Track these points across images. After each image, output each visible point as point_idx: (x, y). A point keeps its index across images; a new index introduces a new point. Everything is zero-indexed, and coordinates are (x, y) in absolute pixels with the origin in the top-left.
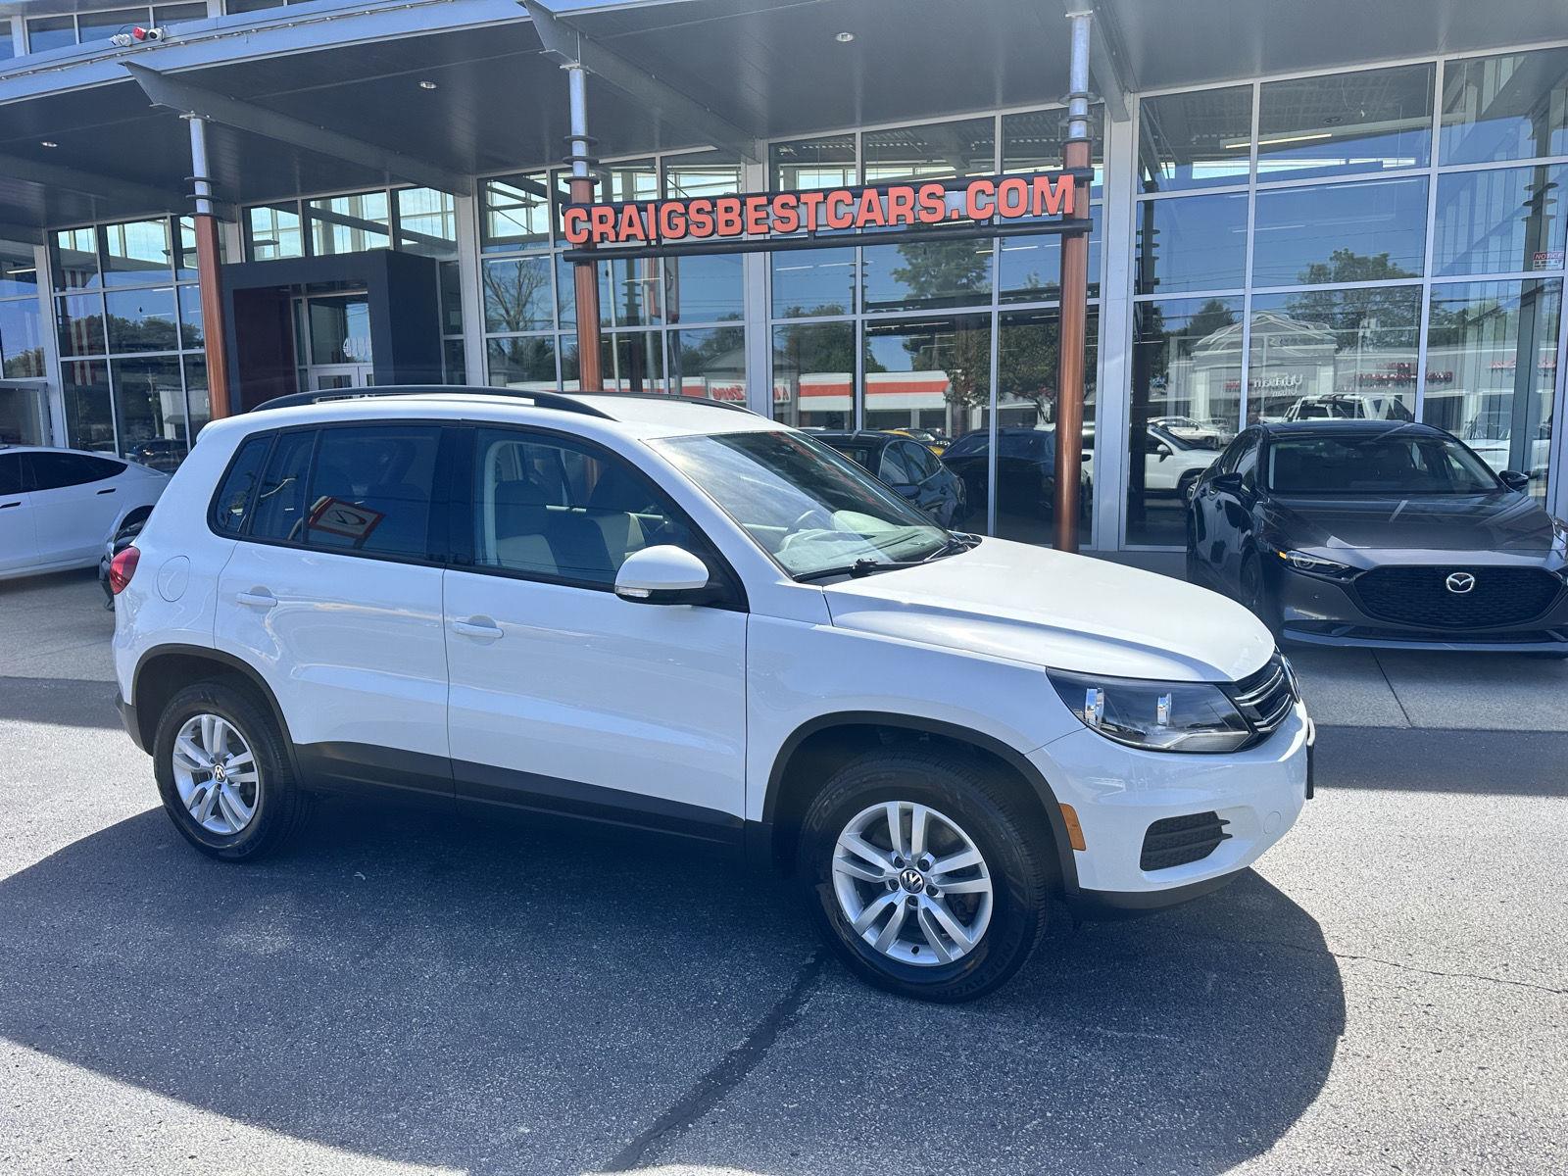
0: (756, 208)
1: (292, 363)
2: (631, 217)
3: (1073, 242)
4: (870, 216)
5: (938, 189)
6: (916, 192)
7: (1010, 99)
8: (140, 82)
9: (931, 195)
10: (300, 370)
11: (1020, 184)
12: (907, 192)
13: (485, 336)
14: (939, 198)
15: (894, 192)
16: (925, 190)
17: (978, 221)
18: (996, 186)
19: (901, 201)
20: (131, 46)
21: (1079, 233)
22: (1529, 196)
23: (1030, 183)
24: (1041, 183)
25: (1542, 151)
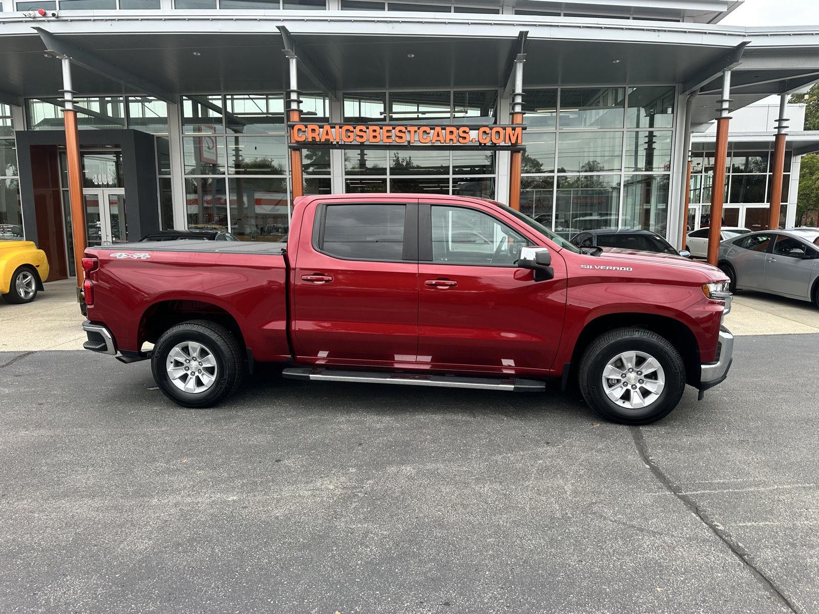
0: (388, 131)
1: (58, 186)
2: (327, 131)
3: (515, 154)
4: (438, 138)
5: (467, 129)
6: (458, 129)
7: (457, 84)
8: (42, 38)
9: (464, 132)
10: (63, 191)
11: (500, 130)
12: (454, 129)
13: (184, 176)
14: (468, 133)
15: (449, 129)
16: (462, 129)
17: (480, 144)
18: (491, 129)
19: (451, 134)
20: (34, 17)
21: (518, 151)
22: (647, 140)
23: (504, 129)
24: (509, 130)
25: (651, 125)
